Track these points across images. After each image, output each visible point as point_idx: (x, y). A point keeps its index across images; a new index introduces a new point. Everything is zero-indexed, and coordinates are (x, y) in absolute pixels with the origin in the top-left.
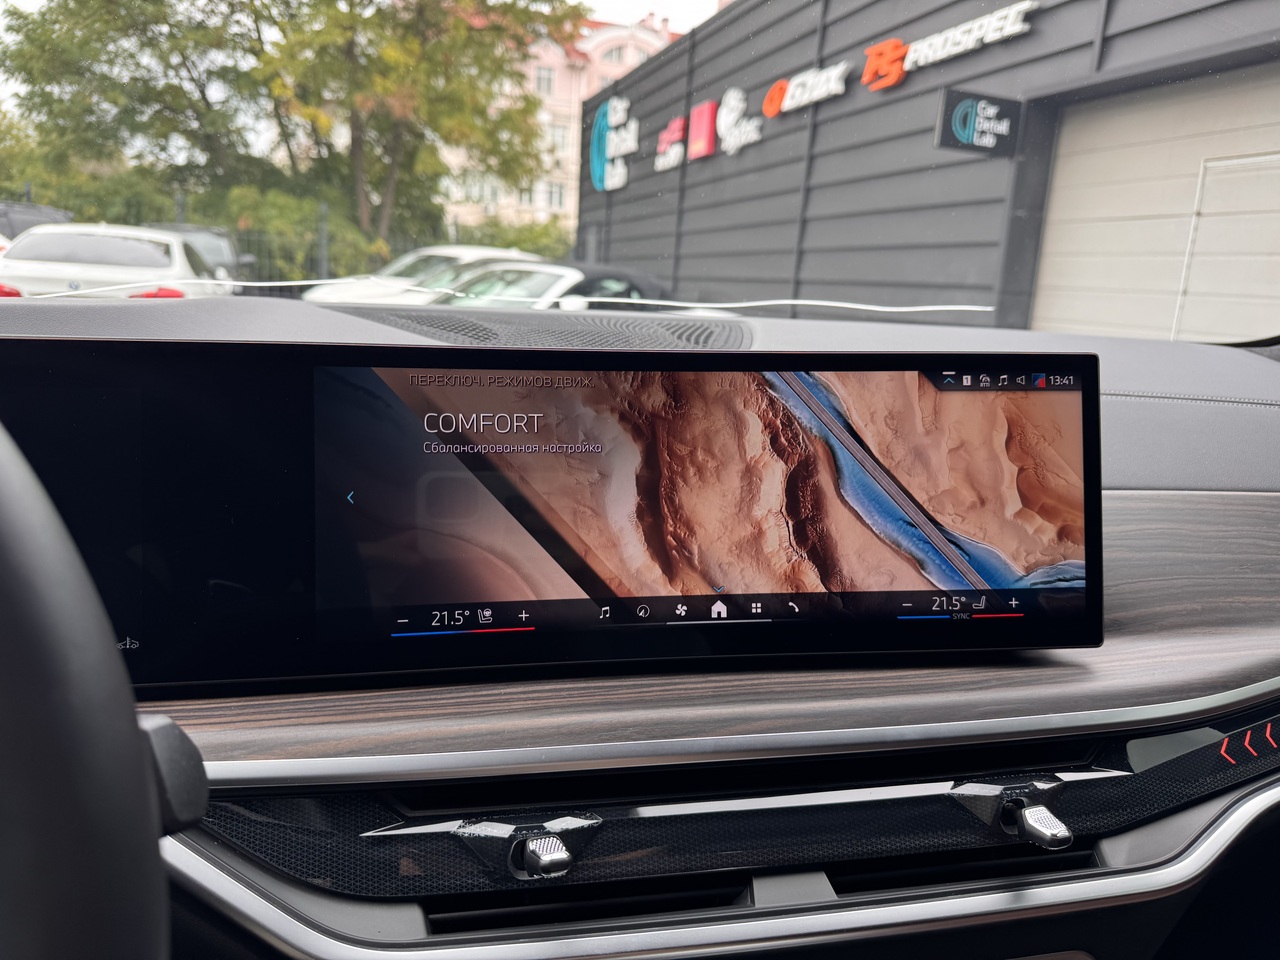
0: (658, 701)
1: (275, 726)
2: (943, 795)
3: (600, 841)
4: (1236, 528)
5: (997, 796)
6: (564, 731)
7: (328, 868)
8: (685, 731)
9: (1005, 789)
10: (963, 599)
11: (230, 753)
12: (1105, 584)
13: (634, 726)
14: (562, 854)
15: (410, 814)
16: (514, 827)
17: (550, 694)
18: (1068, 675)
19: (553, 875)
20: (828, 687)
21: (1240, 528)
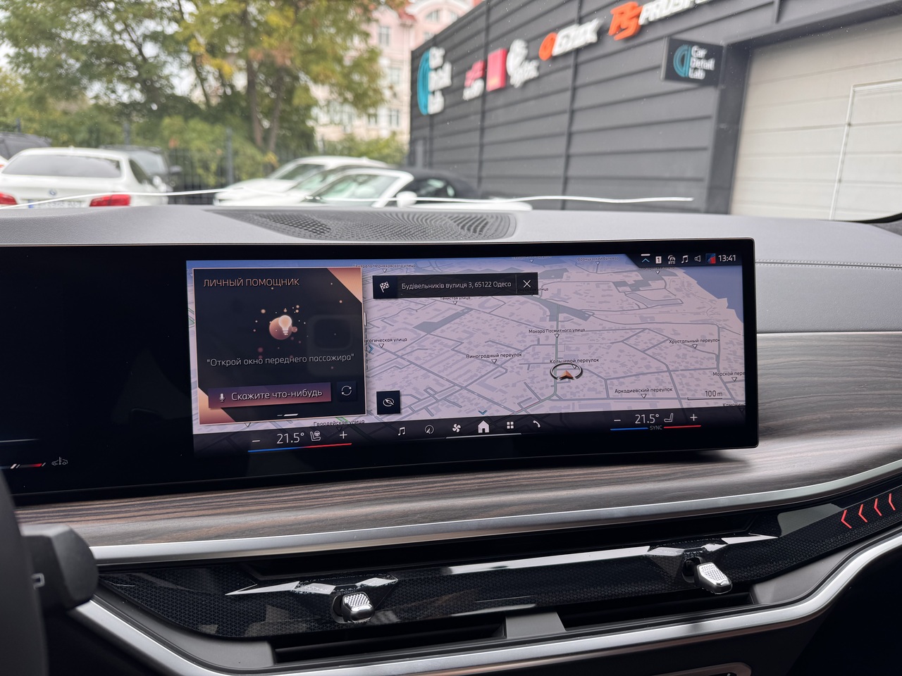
0: (439, 494)
1: (164, 519)
2: (642, 556)
3: (397, 594)
4: (857, 358)
5: (680, 556)
6: (369, 517)
7: (204, 618)
8: (457, 515)
9: (685, 551)
10: (657, 416)
11: (131, 539)
12: (759, 402)
13: (421, 513)
14: (367, 606)
15: (262, 578)
16: (334, 587)
17: (362, 491)
18: (733, 468)
19: (360, 621)
20: (560, 481)
21: (860, 358)
